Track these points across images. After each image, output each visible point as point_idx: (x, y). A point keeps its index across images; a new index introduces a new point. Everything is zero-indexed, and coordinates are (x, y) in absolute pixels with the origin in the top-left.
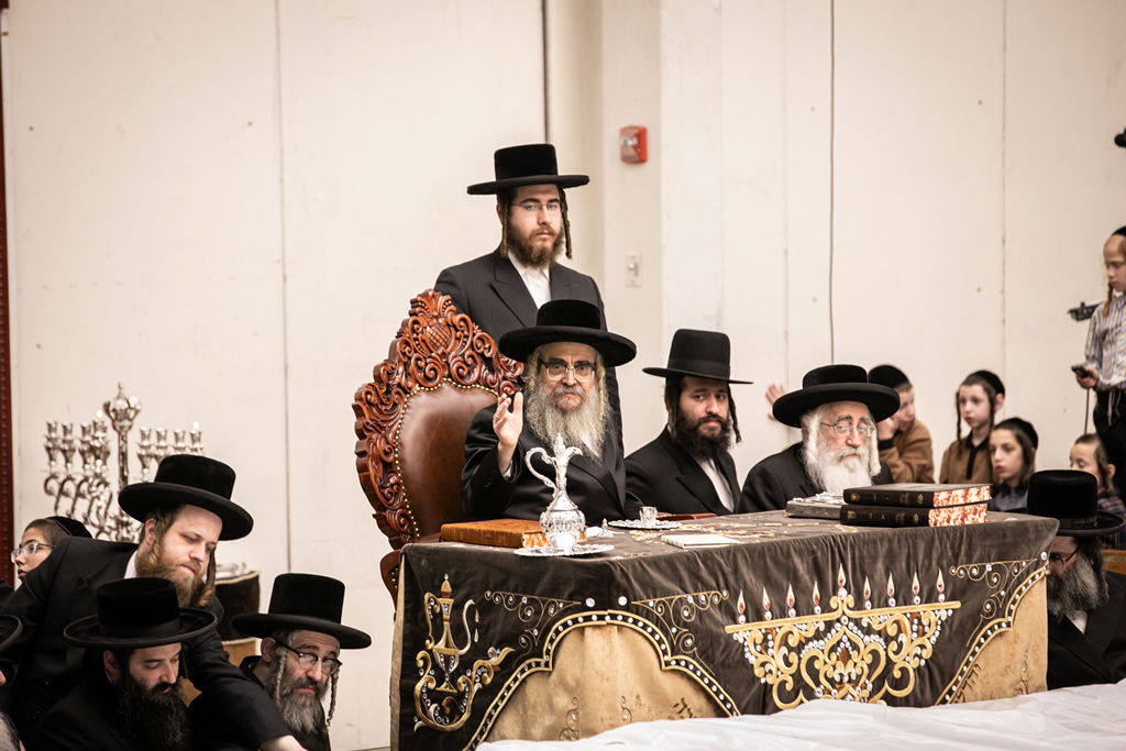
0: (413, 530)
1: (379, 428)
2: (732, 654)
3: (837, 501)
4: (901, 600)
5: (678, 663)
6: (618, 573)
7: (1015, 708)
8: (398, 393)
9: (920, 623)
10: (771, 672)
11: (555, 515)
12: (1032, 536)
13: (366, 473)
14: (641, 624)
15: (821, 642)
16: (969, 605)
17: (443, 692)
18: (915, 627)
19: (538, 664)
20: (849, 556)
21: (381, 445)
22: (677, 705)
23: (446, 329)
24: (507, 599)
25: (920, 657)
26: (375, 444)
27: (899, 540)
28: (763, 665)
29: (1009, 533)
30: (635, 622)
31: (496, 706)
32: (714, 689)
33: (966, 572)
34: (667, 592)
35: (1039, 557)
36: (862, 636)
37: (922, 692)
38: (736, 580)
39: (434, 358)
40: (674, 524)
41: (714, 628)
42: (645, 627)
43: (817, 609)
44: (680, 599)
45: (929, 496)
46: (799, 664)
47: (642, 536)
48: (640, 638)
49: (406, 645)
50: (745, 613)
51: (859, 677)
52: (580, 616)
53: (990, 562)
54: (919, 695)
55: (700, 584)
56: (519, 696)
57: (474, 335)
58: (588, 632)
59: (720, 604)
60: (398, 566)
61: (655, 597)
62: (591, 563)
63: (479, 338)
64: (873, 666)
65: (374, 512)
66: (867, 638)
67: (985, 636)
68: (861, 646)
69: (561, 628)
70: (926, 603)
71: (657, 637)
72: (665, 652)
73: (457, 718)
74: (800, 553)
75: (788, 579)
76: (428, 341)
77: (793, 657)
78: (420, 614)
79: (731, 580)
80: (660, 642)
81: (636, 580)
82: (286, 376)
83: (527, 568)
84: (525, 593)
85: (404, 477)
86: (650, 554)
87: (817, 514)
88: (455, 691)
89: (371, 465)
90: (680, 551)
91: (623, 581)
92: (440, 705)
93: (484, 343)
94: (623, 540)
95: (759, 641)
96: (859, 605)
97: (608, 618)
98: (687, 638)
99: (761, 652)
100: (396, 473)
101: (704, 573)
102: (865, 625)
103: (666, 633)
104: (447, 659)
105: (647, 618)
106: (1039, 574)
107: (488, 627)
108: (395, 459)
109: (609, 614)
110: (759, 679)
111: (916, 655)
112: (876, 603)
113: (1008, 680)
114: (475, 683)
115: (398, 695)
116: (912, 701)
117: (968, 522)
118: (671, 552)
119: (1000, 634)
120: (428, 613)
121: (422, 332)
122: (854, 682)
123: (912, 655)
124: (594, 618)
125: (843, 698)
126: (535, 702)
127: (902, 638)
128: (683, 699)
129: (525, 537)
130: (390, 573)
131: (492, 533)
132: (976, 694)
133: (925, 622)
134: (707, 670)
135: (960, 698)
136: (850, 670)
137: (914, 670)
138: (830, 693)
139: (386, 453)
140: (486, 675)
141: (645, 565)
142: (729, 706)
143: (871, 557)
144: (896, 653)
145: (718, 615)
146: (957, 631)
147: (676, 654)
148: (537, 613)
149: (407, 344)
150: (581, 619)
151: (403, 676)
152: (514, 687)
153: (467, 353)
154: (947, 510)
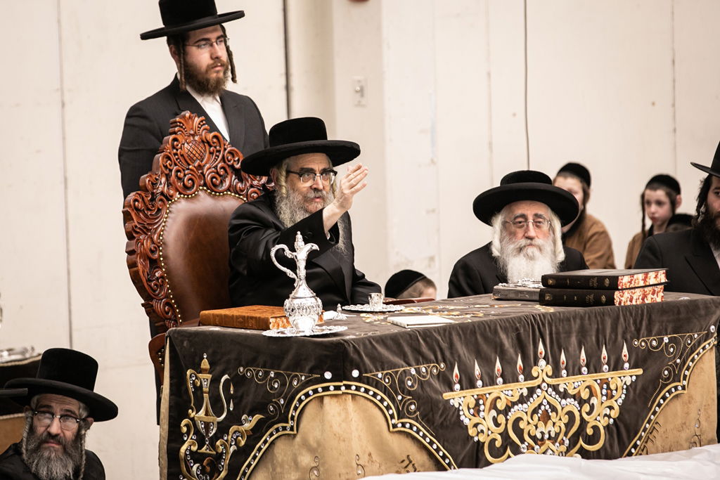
0: (176, 316)
1: (145, 230)
2: (449, 417)
3: (536, 286)
4: (592, 368)
5: (403, 425)
6: (351, 350)
7: (690, 458)
8: (161, 200)
9: (608, 388)
10: (482, 431)
11: (296, 302)
12: (703, 312)
13: (135, 269)
14: (371, 393)
15: (525, 405)
16: (650, 372)
17: (203, 454)
18: (604, 392)
19: (284, 428)
20: (548, 332)
21: (148, 244)
22: (403, 461)
23: (201, 145)
24: (257, 374)
25: (609, 417)
26: (143, 244)
27: (589, 317)
28: (476, 425)
29: (682, 310)
30: (367, 391)
31: (249, 465)
32: (435, 447)
33: (646, 343)
34: (393, 366)
35: (709, 330)
36: (559, 399)
37: (612, 446)
38: (452, 354)
39: (191, 170)
40: (398, 307)
41: (434, 395)
42: (375, 395)
43: (521, 377)
44: (404, 370)
45: (614, 279)
46: (506, 425)
47: (372, 318)
48: (370, 404)
49: (171, 414)
50: (460, 382)
51: (557, 435)
52: (319, 387)
53: (667, 335)
54: (609, 449)
55: (421, 358)
56: (269, 456)
57: (225, 149)
58: (326, 400)
59: (438, 375)
60: (164, 347)
61: (383, 370)
62: (329, 341)
63: (230, 152)
64: (569, 425)
65: (143, 302)
66: (564, 402)
67: (664, 398)
68: (559, 408)
69: (303, 397)
70: (613, 371)
71: (385, 404)
72: (392, 417)
73: (216, 475)
74: (505, 330)
75: (496, 352)
76: (186, 155)
77: (501, 419)
78: (183, 388)
79: (448, 354)
80: (388, 408)
81: (367, 355)
82: (66, 187)
83: (274, 347)
84: (273, 368)
85: (168, 272)
86: (378, 333)
87: (520, 296)
88: (214, 453)
89: (140, 261)
90: (404, 330)
91: (355, 357)
92: (202, 465)
93: (233, 156)
94: (355, 322)
95: (472, 406)
96: (556, 374)
97: (343, 388)
98: (411, 404)
99: (473, 415)
100: (160, 268)
101: (424, 349)
102: (562, 390)
103: (393, 400)
104: (207, 425)
105: (376, 387)
106: (709, 344)
107: (242, 397)
108: (160, 256)
109: (344, 385)
110: (472, 437)
111: (606, 415)
112: (571, 371)
113: (684, 435)
114: (231, 445)
115: (165, 457)
116: (602, 454)
117: (648, 301)
118: (396, 331)
119: (677, 396)
120: (190, 386)
121: (181, 148)
122: (553, 439)
123: (602, 415)
124: (332, 388)
125: (544, 453)
126: (283, 461)
127: (594, 401)
128: (408, 456)
129: (271, 320)
130: (157, 353)
131: (243, 317)
132: (657, 447)
133: (613, 387)
134: (428, 431)
135: (643, 451)
136: (550, 429)
137: (604, 427)
138: (533, 449)
139: (152, 252)
140: (240, 438)
141: (374, 343)
142: (447, 461)
143: (566, 333)
144: (589, 413)
145: (436, 384)
146: (640, 393)
147: (402, 418)
148: (283, 385)
149: (169, 158)
150: (320, 390)
151: (169, 441)
152: (264, 448)
153: (219, 165)
154: (630, 291)
